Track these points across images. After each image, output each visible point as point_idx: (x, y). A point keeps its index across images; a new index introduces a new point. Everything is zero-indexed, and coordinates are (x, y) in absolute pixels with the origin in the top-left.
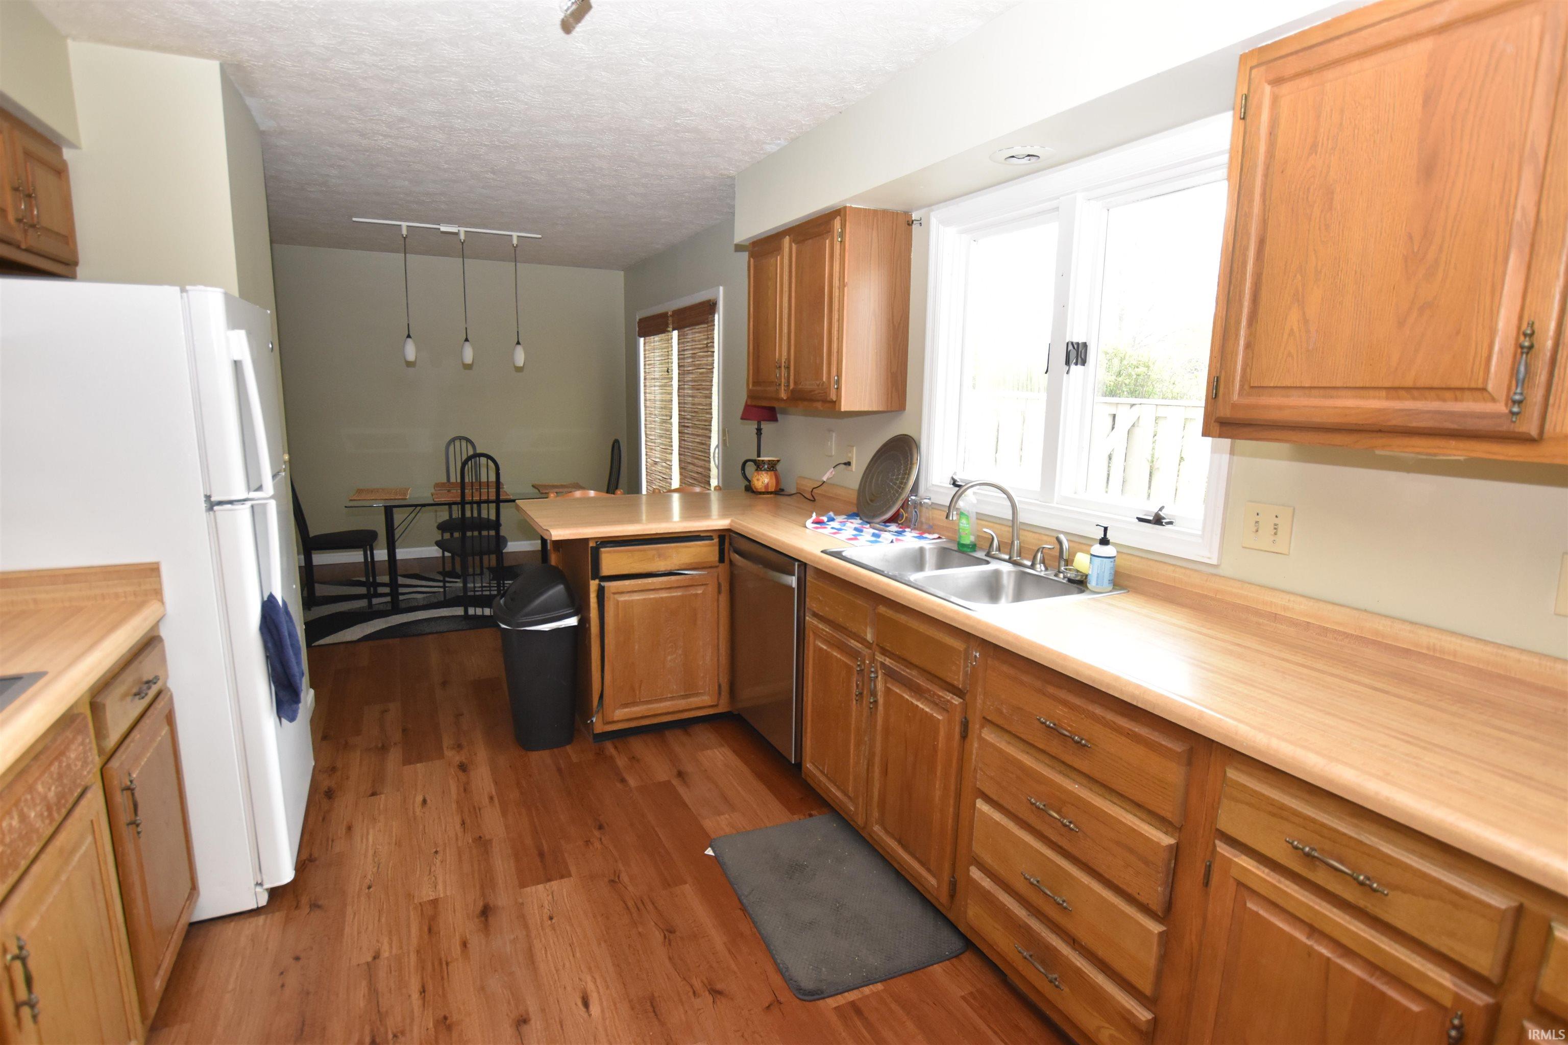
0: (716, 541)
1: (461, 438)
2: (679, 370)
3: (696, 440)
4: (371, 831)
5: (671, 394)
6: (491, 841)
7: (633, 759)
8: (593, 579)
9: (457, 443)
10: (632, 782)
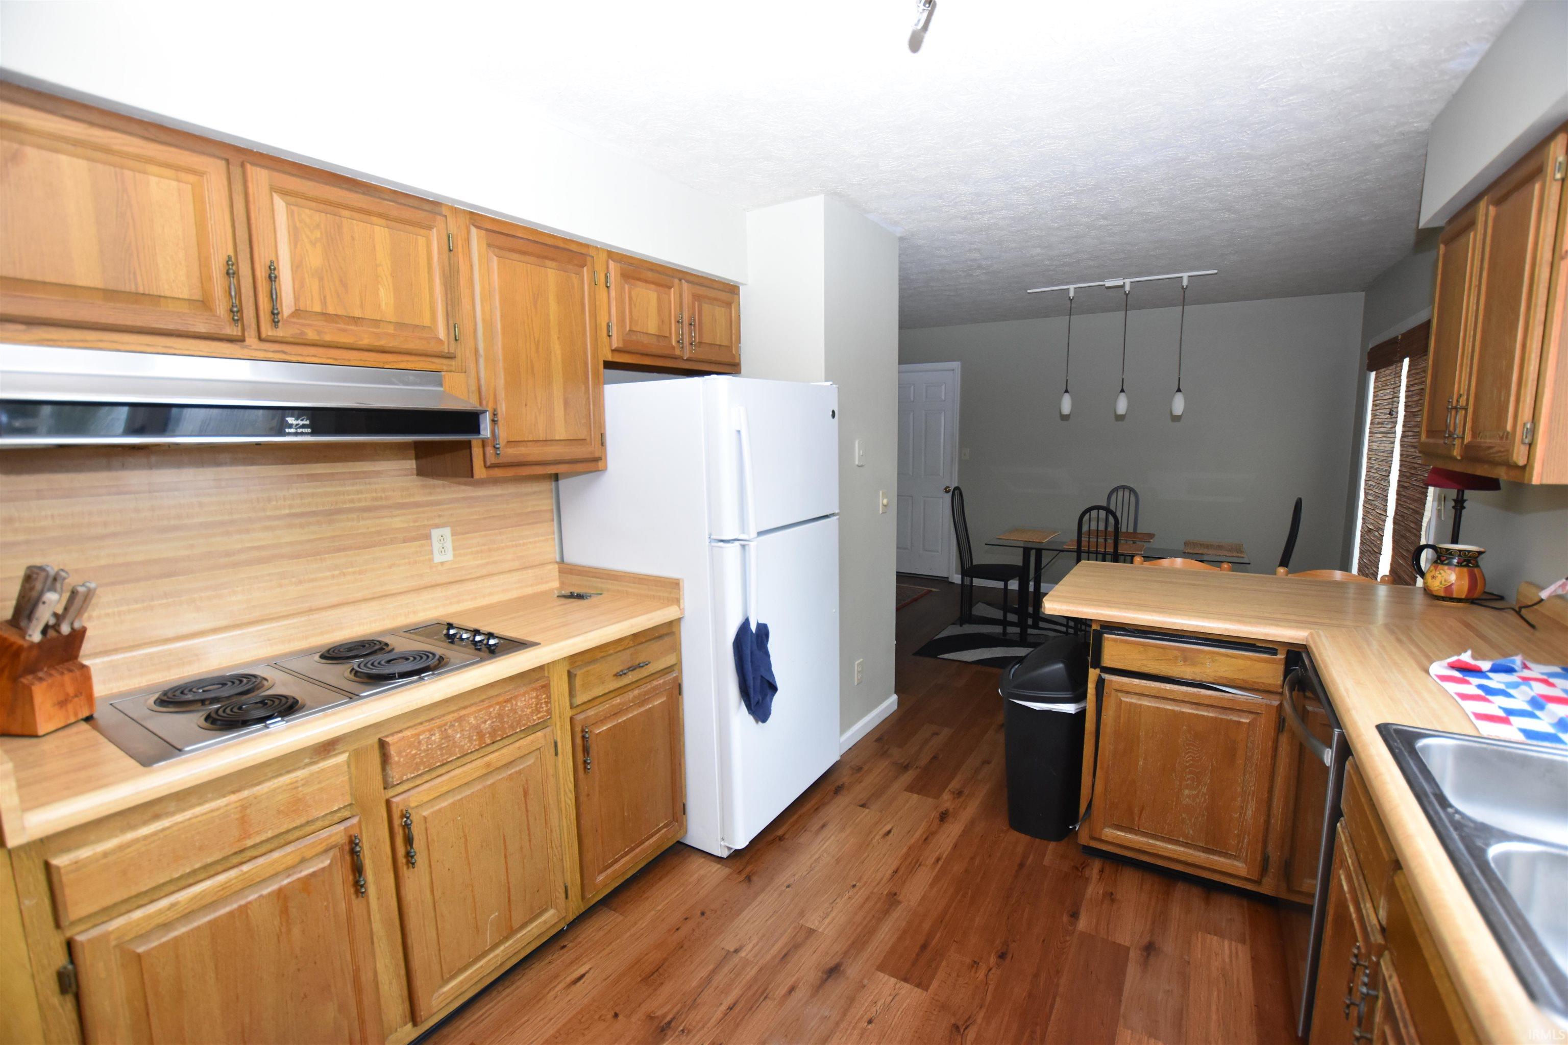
0: (1281, 656)
1: (1124, 488)
2: (1405, 411)
3: (1411, 506)
4: (833, 837)
5: (1393, 443)
6: (899, 902)
7: (1110, 897)
8: (1095, 668)
9: (1120, 493)
10: (1083, 924)
